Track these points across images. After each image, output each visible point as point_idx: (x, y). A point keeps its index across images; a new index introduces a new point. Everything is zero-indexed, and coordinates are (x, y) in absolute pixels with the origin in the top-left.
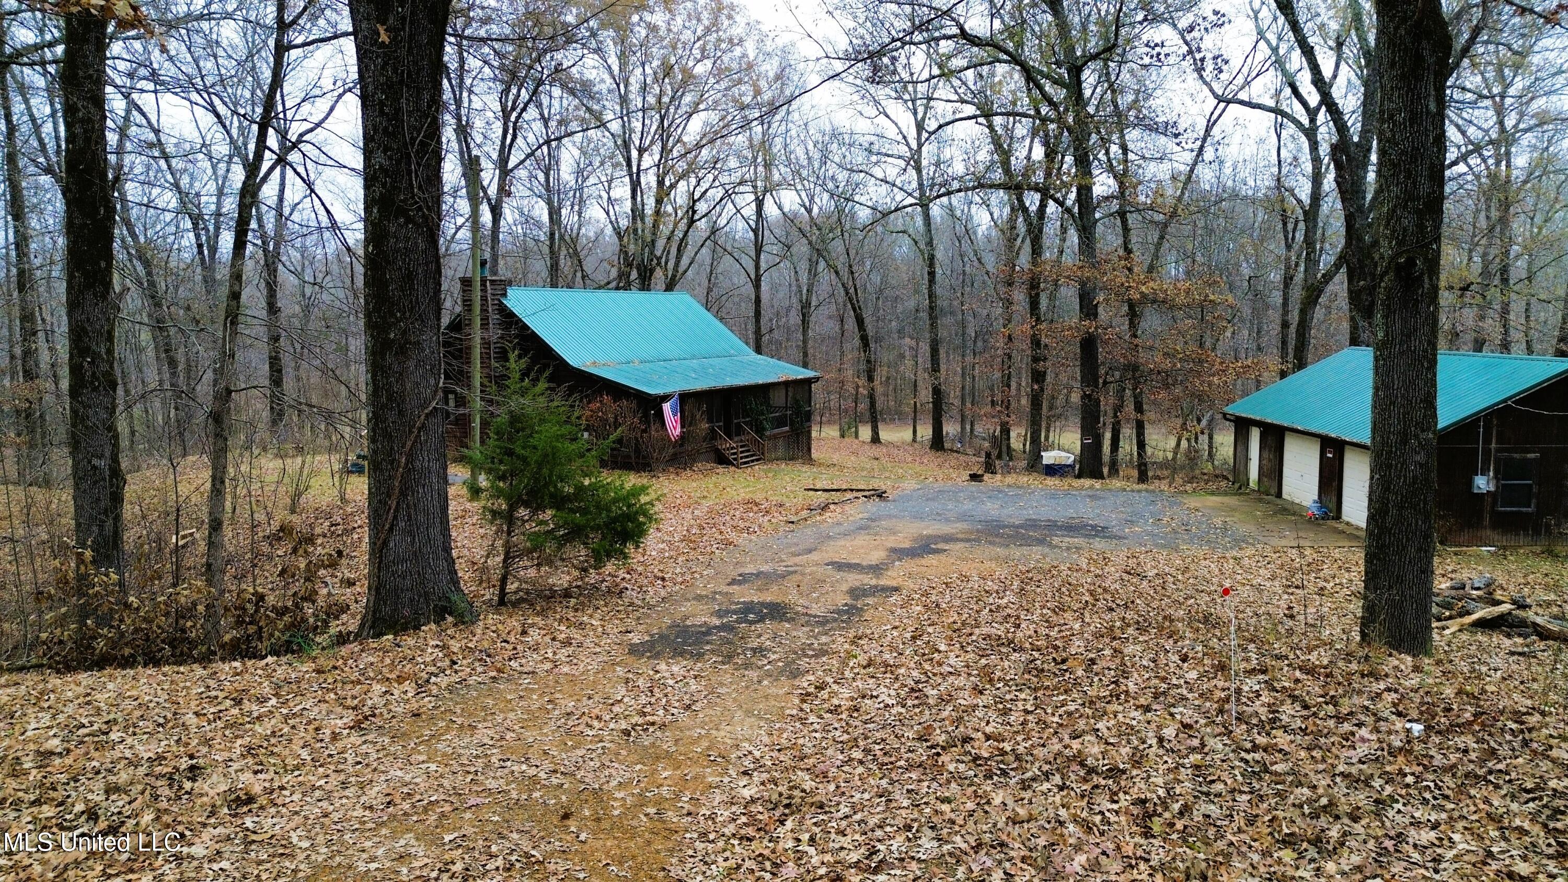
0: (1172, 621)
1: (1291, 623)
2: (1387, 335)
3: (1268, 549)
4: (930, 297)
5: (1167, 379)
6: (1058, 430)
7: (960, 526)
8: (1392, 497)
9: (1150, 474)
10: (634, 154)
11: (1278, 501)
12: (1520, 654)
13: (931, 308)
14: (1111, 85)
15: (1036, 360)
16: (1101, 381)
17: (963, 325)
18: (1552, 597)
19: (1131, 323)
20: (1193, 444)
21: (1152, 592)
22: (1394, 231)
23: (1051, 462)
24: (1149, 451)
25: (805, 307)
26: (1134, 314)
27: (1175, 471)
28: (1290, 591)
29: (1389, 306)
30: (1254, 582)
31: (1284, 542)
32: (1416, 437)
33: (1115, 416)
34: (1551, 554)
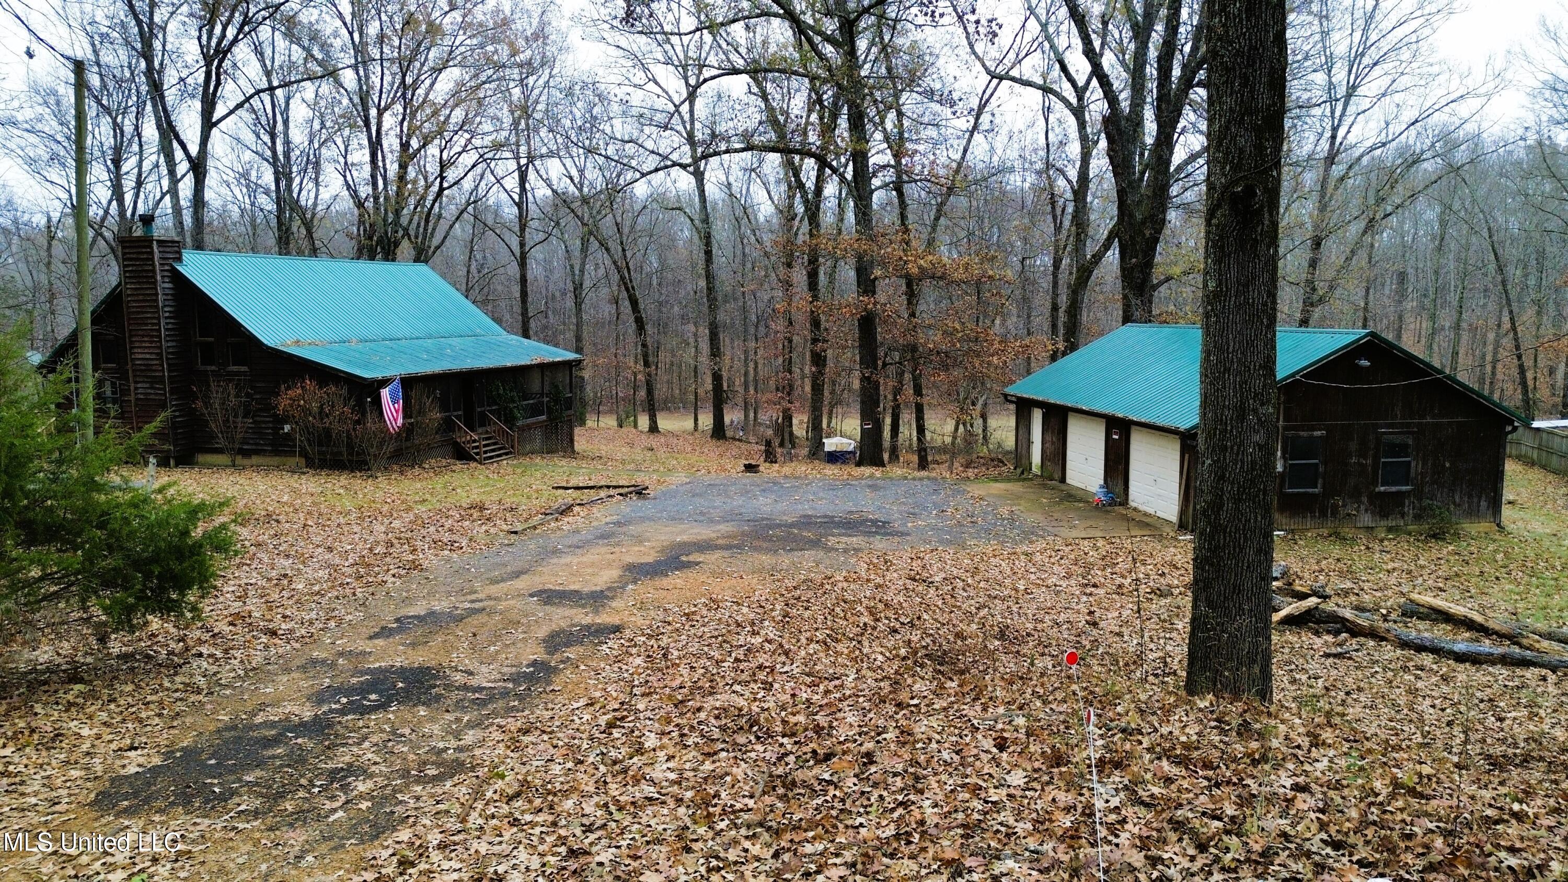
0: (964, 639)
1: (1095, 632)
2: (1220, 284)
3: (1059, 541)
4: (707, 277)
5: (946, 361)
6: (840, 417)
7: (724, 528)
8: (1227, 487)
9: (930, 458)
10: (373, 112)
11: (1063, 487)
12: (1335, 656)
13: (709, 289)
14: (884, 49)
15: (815, 341)
16: (880, 363)
17: (744, 309)
18: (1349, 585)
19: (910, 303)
20: (969, 428)
21: (940, 603)
22: (1227, 154)
23: (833, 449)
24: (928, 435)
25: (578, 288)
26: (912, 296)
27: (954, 455)
28: (1088, 590)
29: (1222, 247)
30: (1049, 582)
31: (1075, 533)
32: (1255, 411)
33: (895, 399)
34: (1337, 536)
